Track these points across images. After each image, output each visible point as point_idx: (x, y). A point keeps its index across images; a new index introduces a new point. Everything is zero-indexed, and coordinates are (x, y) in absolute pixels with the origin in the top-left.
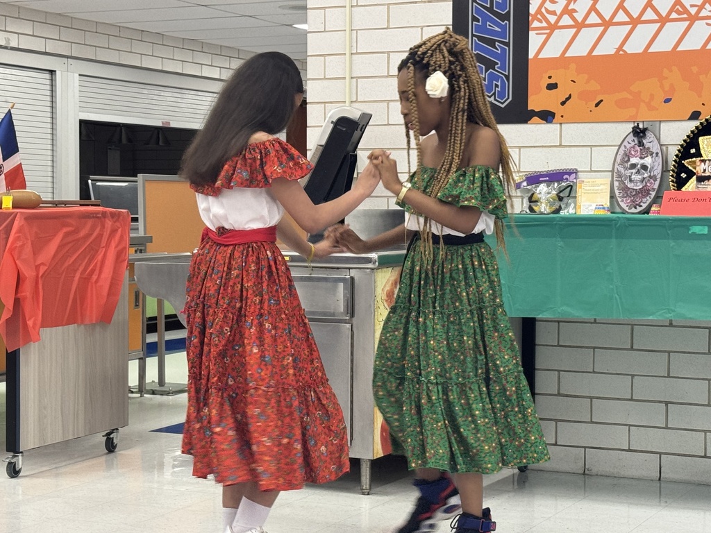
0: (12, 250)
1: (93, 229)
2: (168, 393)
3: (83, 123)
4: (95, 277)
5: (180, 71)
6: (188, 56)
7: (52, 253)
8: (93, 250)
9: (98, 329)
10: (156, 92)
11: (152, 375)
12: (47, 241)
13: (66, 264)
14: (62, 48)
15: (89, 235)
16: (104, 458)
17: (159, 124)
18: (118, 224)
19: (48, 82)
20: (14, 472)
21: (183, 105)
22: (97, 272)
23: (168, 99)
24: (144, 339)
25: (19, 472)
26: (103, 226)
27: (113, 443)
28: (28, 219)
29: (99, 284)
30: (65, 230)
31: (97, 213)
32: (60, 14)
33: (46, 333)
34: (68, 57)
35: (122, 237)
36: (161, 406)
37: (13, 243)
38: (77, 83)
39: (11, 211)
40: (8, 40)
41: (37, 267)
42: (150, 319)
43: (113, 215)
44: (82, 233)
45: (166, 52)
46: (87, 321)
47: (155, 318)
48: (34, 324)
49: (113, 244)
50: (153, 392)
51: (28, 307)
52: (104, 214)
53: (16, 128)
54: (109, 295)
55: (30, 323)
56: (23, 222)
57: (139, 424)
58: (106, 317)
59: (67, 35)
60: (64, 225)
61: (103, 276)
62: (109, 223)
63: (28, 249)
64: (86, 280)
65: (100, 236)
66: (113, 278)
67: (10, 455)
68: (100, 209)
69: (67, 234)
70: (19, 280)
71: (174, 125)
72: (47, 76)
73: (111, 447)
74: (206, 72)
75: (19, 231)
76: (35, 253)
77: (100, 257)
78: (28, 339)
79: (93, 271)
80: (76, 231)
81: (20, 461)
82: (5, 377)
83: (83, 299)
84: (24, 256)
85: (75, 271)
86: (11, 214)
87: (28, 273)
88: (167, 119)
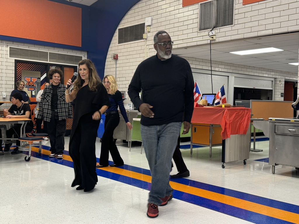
0: (225, 117)
1: (242, 113)
2: (256, 151)
3: (235, 88)
4: (242, 124)
5: (258, 75)
6: (260, 72)
7: (233, 118)
8: (242, 117)
9: (243, 135)
10: (252, 80)
11: (252, 147)
12: (232, 115)
13: (236, 120)
14: (231, 71)
15: (242, 114)
16: (243, 166)
17: (252, 88)
18: (248, 111)
19: (227, 79)
20: (223, 167)
21: (259, 83)
22: (243, 123)
23: (255, 82)
24: (250, 138)
25: (224, 167)
26: (245, 112)
27: (245, 162)
28: (228, 110)
29: (243, 125)
30: (236, 112)
31: (244, 109)
32: (231, 63)
33: (231, 136)
34: (232, 73)
35: (249, 114)
36: (254, 154)
37: (225, 115)
38: (234, 79)
39: (224, 108)
40: (219, 69)
41: (230, 121)
42: (252, 133)
43: (247, 109)
44: (240, 113)
45: (255, 71)
46: (240, 134)
47: (253, 133)
48: (229, 134)
49: (247, 116)
50: (252, 151)
51: (228, 130)
52: (245, 109)
53: (225, 90)
54: (246, 128)
55: (228, 133)
56: (227, 111)
57: (252, 158)
58: (245, 133)
59: (232, 68)
60: (236, 111)
61: (244, 123)
62: (246, 111)
63: (228, 116)
64: (240, 124)
65: (244, 114)
66: (247, 124)
67: (223, 163)
68: (244, 108)
69: (236, 114)
70: (226, 124)
71: (256, 88)
72: (227, 77)
73: (245, 163)
74: (265, 75)
75: (226, 113)
76: (230, 117)
77: (244, 119)
78: (227, 137)
79: (242, 122)
80: (239, 113)
81: (225, 165)
82: (222, 145)
83: (240, 129)
84: (227, 118)
85: (238, 122)
86: (224, 109)
87: (228, 122)
88: (254, 87)
